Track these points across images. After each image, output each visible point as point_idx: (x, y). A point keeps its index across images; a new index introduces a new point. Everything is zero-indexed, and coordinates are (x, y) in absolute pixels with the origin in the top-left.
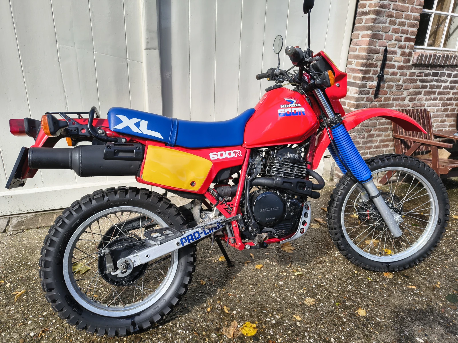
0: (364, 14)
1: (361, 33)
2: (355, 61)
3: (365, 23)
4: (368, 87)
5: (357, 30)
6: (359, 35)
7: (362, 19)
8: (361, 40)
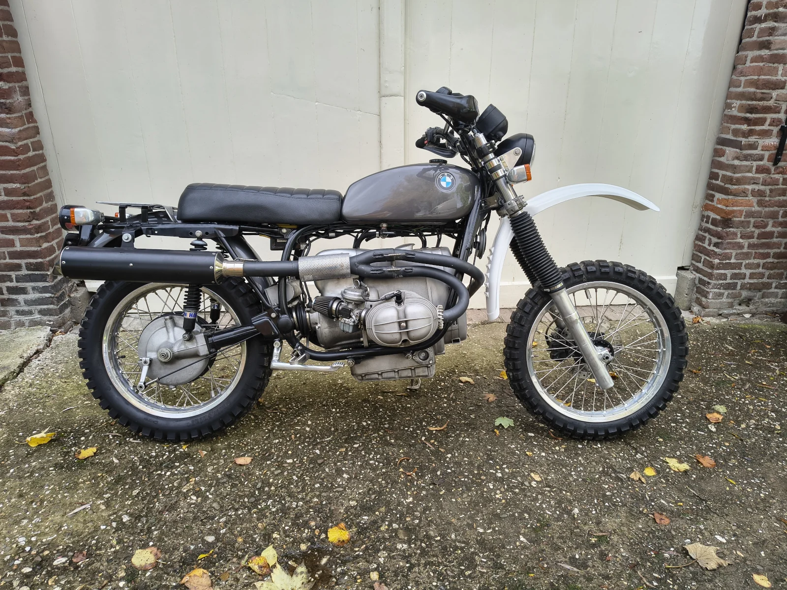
0: (758, 20)
1: (751, 54)
2: (736, 103)
3: (758, 37)
4: (760, 148)
5: (745, 49)
6: (746, 57)
7: (753, 30)
8: (750, 66)
